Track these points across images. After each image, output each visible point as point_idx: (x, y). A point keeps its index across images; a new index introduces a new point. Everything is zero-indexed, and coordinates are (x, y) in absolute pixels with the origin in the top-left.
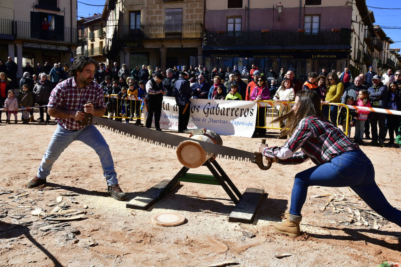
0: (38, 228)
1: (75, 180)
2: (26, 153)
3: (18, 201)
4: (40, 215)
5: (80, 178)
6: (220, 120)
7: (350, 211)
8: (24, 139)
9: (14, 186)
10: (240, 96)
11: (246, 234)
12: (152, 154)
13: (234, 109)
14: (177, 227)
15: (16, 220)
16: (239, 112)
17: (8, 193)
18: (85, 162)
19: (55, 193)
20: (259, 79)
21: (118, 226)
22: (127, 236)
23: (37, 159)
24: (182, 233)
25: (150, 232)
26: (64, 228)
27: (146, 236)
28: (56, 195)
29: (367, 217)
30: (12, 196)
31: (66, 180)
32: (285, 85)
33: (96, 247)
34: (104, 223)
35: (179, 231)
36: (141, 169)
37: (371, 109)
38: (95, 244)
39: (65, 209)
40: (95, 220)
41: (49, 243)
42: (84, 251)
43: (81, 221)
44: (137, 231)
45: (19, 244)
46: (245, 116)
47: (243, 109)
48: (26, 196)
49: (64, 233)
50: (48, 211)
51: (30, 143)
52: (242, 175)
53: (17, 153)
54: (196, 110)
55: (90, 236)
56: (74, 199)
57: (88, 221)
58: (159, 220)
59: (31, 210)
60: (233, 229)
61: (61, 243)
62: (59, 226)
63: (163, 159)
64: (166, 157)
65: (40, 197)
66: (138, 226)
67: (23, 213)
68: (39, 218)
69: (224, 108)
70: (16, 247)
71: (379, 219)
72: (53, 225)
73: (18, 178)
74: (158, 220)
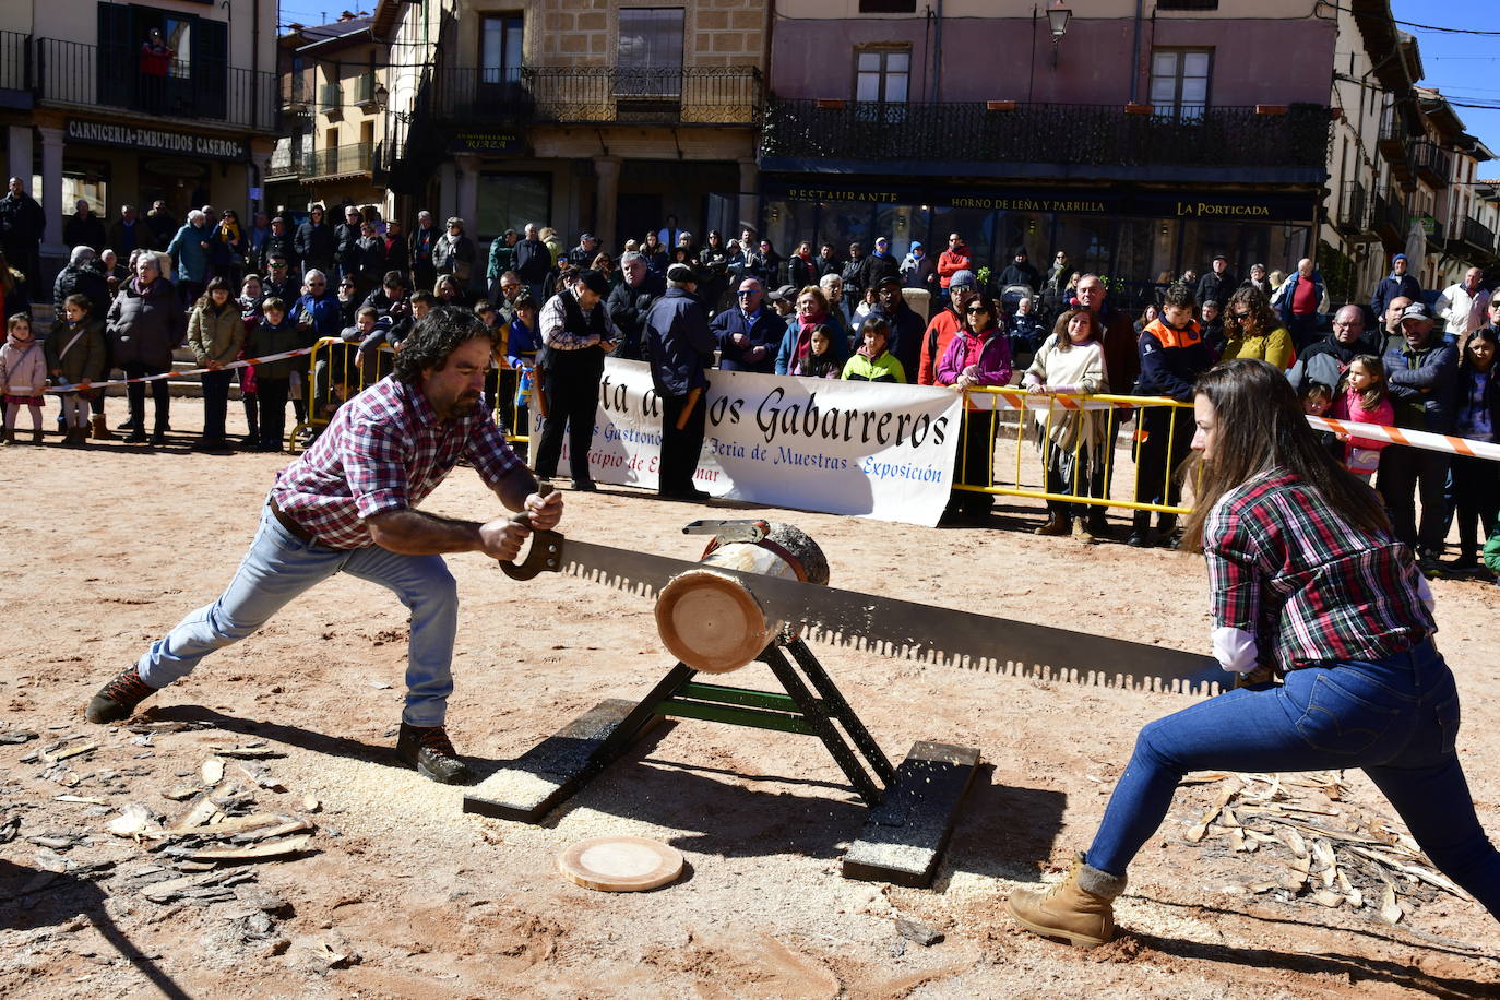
0: (134, 890)
1: (269, 690)
2: (81, 573)
3: (58, 777)
4: (140, 836)
5: (290, 684)
6: (821, 457)
7: (1298, 844)
8: (70, 510)
9: (41, 710)
10: (898, 368)
11: (908, 931)
12: (560, 587)
13: (873, 414)
14: (655, 894)
15: (52, 853)
16: (891, 428)
17: (18, 740)
18: (307, 615)
19: (195, 745)
20: (975, 305)
21: (435, 888)
22: (467, 928)
23: (122, 598)
24: (672, 921)
25: (555, 914)
26: (234, 890)
27: (538, 928)
28: (200, 755)
29: (1361, 873)
30: (32, 755)
31: (234, 691)
32: (1069, 329)
33: (354, 970)
34: (381, 874)
35: (660, 911)
36: (518, 651)
37: (1395, 435)
38: (352, 959)
39: (234, 812)
40: (348, 861)
41: (179, 949)
42: (308, 985)
43: (297, 865)
44: (505, 907)
45: (69, 952)
46: (915, 444)
47: (908, 417)
48: (85, 756)
49: (233, 911)
50: (173, 820)
51: (94, 528)
52: (898, 683)
53: (46, 573)
54: (728, 414)
55: (329, 927)
56: (267, 770)
57: (323, 862)
58: (586, 866)
59: (107, 813)
60: (860, 908)
61: (225, 952)
62: (215, 883)
63: (600, 610)
64: (613, 603)
65: (139, 762)
66: (508, 889)
67: (79, 828)
68: (136, 846)
69: (834, 410)
70: (57, 964)
71: (1405, 878)
72: (191, 876)
73: (54, 677)
74: (582, 868)
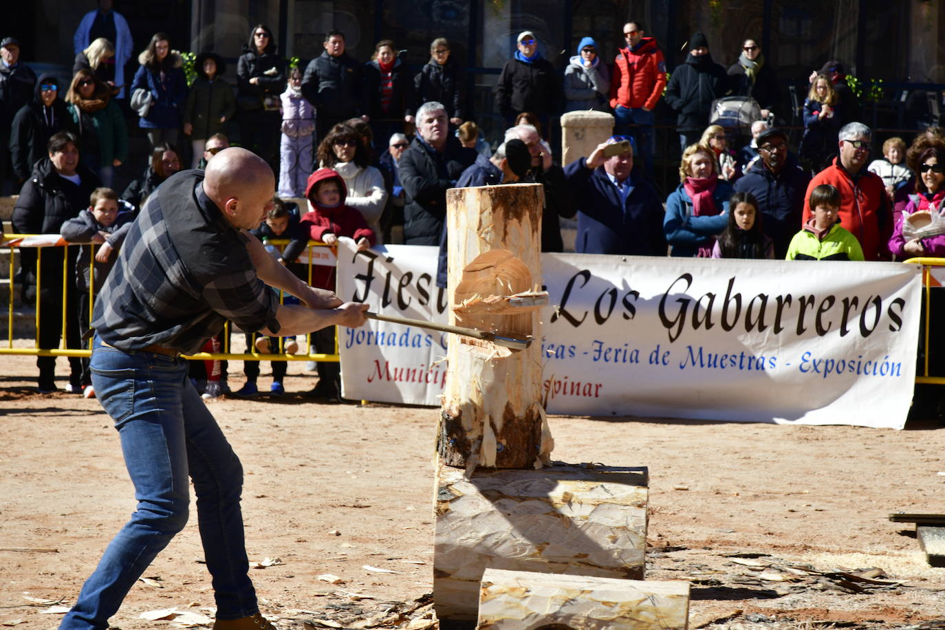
6: (742, 356)
13: (812, 299)
16: (834, 315)
20: (931, 162)
46: (865, 333)
47: (855, 301)
54: (620, 309)
69: (762, 296)
